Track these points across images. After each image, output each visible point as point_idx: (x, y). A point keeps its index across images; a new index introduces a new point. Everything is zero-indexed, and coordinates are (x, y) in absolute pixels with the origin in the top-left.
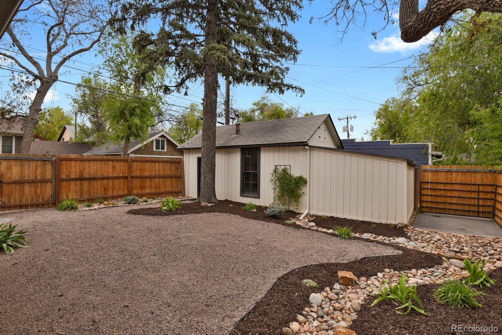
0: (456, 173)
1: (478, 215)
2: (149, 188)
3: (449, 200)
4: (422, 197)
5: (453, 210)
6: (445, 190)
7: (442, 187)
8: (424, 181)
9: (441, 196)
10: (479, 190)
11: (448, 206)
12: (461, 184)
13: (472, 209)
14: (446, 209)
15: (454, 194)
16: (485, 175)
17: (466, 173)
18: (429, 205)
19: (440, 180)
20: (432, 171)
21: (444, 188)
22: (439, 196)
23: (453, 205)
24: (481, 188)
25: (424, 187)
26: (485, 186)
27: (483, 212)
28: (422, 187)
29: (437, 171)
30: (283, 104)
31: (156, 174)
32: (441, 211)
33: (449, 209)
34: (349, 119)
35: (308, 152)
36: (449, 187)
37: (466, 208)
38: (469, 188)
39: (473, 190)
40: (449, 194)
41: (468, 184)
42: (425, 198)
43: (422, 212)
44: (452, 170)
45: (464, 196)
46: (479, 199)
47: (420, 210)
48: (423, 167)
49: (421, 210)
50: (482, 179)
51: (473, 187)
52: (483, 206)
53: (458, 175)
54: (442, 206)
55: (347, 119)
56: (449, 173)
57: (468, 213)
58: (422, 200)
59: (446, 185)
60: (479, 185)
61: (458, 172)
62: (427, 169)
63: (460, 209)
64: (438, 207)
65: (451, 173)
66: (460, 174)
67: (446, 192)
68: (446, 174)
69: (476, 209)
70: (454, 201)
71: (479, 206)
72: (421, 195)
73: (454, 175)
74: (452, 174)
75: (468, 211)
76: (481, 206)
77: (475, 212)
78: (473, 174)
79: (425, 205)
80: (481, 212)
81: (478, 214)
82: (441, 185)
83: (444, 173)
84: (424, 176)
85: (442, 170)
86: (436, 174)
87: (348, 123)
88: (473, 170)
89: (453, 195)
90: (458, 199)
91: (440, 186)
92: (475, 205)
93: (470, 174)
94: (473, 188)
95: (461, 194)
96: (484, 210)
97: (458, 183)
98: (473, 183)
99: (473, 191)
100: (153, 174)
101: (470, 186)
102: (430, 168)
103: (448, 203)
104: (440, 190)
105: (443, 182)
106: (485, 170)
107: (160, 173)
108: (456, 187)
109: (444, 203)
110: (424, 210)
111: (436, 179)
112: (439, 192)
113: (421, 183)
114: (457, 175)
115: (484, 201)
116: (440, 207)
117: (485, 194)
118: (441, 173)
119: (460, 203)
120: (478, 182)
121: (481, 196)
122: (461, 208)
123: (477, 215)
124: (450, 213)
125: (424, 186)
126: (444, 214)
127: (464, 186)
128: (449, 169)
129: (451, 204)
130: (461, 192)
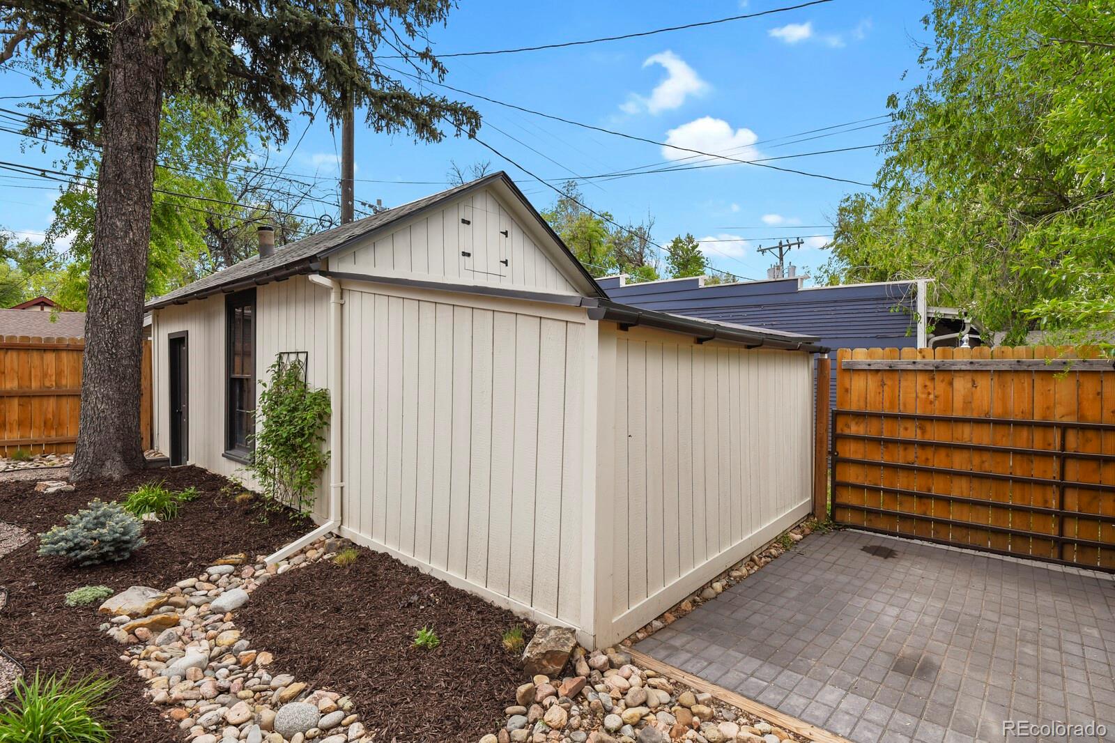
0: (969, 377)
1: (1061, 555)
2: (15, 426)
3: (938, 486)
4: (839, 469)
5: (957, 525)
6: (923, 445)
7: (910, 432)
8: (847, 409)
9: (908, 469)
10: (1063, 447)
11: (934, 511)
12: (987, 422)
13: (1035, 526)
14: (928, 520)
15: (959, 462)
16: (1090, 386)
17: (1009, 378)
18: (867, 501)
19: (905, 405)
20: (878, 371)
21: (919, 438)
22: (903, 468)
23: (954, 508)
24: (1073, 441)
25: (847, 432)
26: (1090, 434)
27: (1083, 546)
28: (839, 431)
29: (892, 370)
30: (610, 216)
31: (47, 384)
32: (908, 528)
33: (937, 522)
34: (785, 249)
35: (333, 297)
36: (937, 434)
37: (1010, 522)
38: (1021, 440)
39: (1038, 446)
40: (939, 461)
41: (1018, 424)
42: (852, 475)
43: (840, 527)
44: (953, 364)
45: (999, 471)
46: (1063, 487)
47: (833, 517)
48: (843, 357)
49: (838, 518)
50: (1079, 404)
51: (1038, 435)
52: (1081, 518)
53: (974, 385)
54: (914, 508)
55: (781, 249)
56: (938, 377)
57: (1019, 542)
58: (838, 479)
59: (928, 426)
60: (1064, 428)
61: (975, 372)
62: (858, 363)
63: (982, 522)
64: (898, 509)
65: (947, 377)
66: (984, 383)
67: (929, 452)
68: (928, 383)
69: (1053, 531)
70: (960, 489)
71: (1062, 517)
72: (837, 461)
73: (961, 385)
74: (951, 384)
75: (1015, 535)
76: (1072, 516)
77: (1046, 539)
78: (1038, 382)
79: (849, 498)
80: (1072, 542)
81: (1059, 548)
82: (909, 424)
83: (921, 379)
84: (847, 390)
85: (911, 367)
86: (889, 382)
87: (781, 259)
88: (1037, 364)
89: (957, 468)
90: (976, 483)
91: (906, 429)
92: (1048, 513)
93: (1026, 382)
94: (1038, 441)
95: (986, 465)
96: (1086, 538)
97: (975, 416)
98: (1037, 418)
99: (1036, 454)
100: (35, 385)
101: (1025, 433)
102: (869, 361)
103: (937, 498)
104: (907, 444)
105: (919, 413)
106: (1091, 364)
107: (64, 382)
108: (966, 434)
109: (921, 497)
110: (849, 517)
111: (892, 403)
112: (901, 452)
113: (836, 414)
114: (970, 385)
115: (1087, 496)
116: (906, 511)
117: (1093, 465)
118: (911, 377)
119: (983, 499)
120: (1060, 415)
121: (1074, 473)
122: (988, 519)
123: (1054, 555)
124: (941, 537)
125: (849, 427)
126: (921, 539)
127: (1002, 430)
128: (938, 360)
129: (948, 500)
130: (986, 456)
